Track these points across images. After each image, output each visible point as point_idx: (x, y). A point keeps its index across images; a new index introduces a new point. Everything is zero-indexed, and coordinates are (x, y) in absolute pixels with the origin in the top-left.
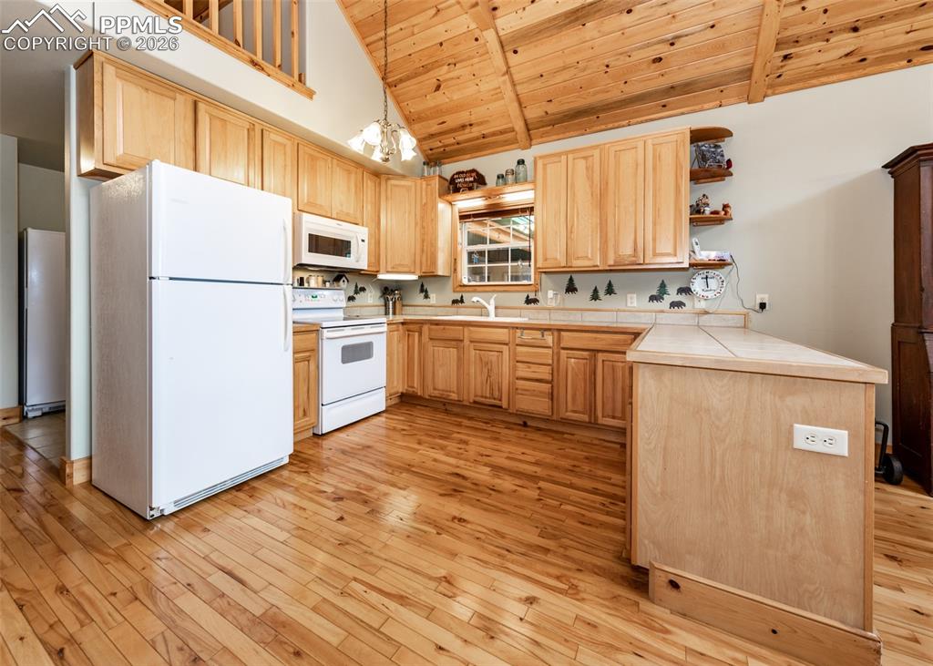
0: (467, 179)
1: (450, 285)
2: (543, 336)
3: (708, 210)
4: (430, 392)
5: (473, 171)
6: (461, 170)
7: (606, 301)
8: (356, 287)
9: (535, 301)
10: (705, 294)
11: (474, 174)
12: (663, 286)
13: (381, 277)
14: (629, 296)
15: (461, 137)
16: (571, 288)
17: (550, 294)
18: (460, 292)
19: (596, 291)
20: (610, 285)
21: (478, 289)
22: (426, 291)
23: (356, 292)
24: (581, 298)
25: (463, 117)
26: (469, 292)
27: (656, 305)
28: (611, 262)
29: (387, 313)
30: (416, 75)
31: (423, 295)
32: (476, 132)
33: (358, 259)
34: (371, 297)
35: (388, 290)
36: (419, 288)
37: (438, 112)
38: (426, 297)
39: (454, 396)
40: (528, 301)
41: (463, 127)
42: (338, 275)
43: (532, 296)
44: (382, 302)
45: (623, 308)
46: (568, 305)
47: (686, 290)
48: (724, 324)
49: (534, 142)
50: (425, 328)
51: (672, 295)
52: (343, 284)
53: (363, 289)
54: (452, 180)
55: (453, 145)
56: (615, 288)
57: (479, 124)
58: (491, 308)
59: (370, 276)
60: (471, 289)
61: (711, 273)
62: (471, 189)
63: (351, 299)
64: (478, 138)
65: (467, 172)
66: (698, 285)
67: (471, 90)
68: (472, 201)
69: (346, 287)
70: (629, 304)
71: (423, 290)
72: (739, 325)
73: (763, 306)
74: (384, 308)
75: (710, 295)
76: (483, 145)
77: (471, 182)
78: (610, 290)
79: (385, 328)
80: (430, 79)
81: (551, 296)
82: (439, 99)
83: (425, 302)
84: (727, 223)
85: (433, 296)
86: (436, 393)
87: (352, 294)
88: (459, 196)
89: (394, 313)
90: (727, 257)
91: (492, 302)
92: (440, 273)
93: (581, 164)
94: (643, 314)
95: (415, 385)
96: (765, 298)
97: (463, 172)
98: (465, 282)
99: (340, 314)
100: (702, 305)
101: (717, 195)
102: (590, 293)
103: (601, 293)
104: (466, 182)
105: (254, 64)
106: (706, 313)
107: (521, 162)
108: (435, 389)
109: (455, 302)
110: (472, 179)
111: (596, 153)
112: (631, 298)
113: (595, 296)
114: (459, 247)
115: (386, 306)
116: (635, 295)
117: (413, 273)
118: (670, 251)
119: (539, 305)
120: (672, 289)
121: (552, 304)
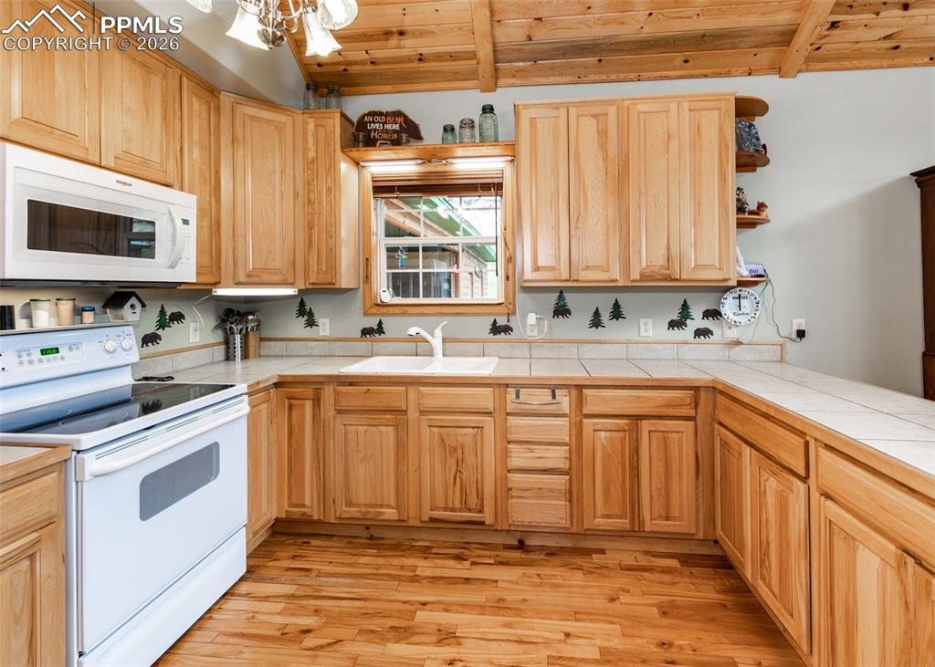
0: (388, 127)
1: (357, 304)
2: (554, 397)
3: (747, 209)
5: (398, 114)
6: (377, 109)
7: (612, 330)
8: (162, 312)
9: (507, 329)
10: (737, 319)
11: (400, 120)
12: (685, 306)
13: (220, 292)
14: (642, 321)
15: (380, 51)
16: (561, 311)
17: (532, 318)
18: (376, 315)
19: (597, 314)
20: (616, 305)
21: (411, 310)
22: (311, 314)
23: (162, 324)
24: (577, 325)
26: (393, 315)
27: (677, 334)
28: (635, 275)
29: (229, 357)
31: (303, 320)
32: (408, 46)
33: (174, 260)
34: (197, 330)
35: (233, 315)
36: (296, 307)
38: (311, 323)
39: (390, 514)
40: (496, 329)
41: (388, 34)
42: (116, 293)
43: (502, 321)
44: (219, 336)
45: (634, 337)
46: (556, 336)
47: (713, 314)
48: (757, 357)
49: (500, 82)
50: (328, 392)
51: (697, 321)
52: (130, 313)
53: (178, 317)
54: (361, 124)
55: (362, 63)
56: (624, 310)
57: (416, 35)
58: (437, 343)
59: (196, 294)
60: (397, 310)
61: (745, 292)
62: (396, 143)
63: (150, 339)
64: (409, 60)
65: (387, 114)
66: (728, 306)
68: (398, 165)
69: (138, 318)
70: (643, 333)
71: (304, 314)
72: (775, 359)
73: (801, 334)
74: (223, 347)
75: (743, 319)
76: (413, 73)
77: (395, 131)
78: (617, 313)
79: (244, 406)
81: (530, 321)
83: (309, 333)
84: (759, 227)
85: (324, 322)
86: (353, 511)
87: (151, 328)
88: (374, 154)
89: (246, 356)
90: (761, 271)
91: (438, 332)
92: (344, 286)
93: (590, 124)
94: (660, 346)
95: (307, 502)
96: (799, 323)
97: (380, 114)
98: (387, 296)
100: (733, 334)
101: (757, 187)
102: (589, 317)
103: (605, 317)
104: (387, 131)
106: (738, 343)
107: (488, 110)
108: (350, 504)
109: (366, 332)
110: (396, 127)
111: (611, 111)
112: (646, 325)
113: (596, 322)
114: (374, 239)
115: (227, 342)
116: (650, 321)
117: (292, 284)
118: (716, 263)
119: (513, 335)
120: (696, 312)
121: (533, 334)
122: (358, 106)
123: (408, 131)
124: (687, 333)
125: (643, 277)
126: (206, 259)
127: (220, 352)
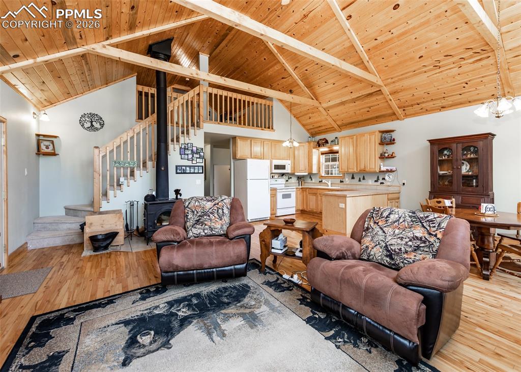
1: (318, 176)
3: (386, 155)
4: (309, 209)
5: (325, 139)
6: (321, 138)
7: (363, 182)
8: (288, 177)
9: (343, 182)
12: (378, 177)
13: (296, 174)
14: (369, 180)
15: (320, 129)
16: (353, 178)
17: (347, 179)
18: (321, 178)
19: (360, 179)
20: (364, 177)
21: (327, 177)
23: (289, 179)
24: (356, 180)
25: (319, 124)
26: (324, 178)
27: (376, 183)
29: (299, 185)
30: (303, 116)
32: (323, 128)
33: (288, 170)
34: (294, 180)
35: (299, 178)
36: (309, 177)
37: (311, 123)
38: (312, 180)
39: (315, 211)
40: (341, 182)
41: (320, 127)
42: (283, 175)
43: (342, 180)
44: (297, 181)
45: (367, 184)
46: (352, 183)
47: (384, 179)
50: (307, 190)
51: (381, 181)
52: (284, 177)
53: (291, 178)
54: (318, 142)
55: (318, 131)
56: (365, 178)
57: (324, 126)
58: (329, 184)
59: (293, 174)
61: (390, 173)
62: (324, 145)
63: (287, 181)
65: (323, 139)
66: (387, 178)
67: (319, 119)
68: (324, 149)
69: (285, 178)
70: (369, 183)
71: (310, 178)
73: (404, 184)
75: (390, 180)
76: (327, 131)
77: (324, 143)
78: (364, 179)
79: (295, 190)
80: (307, 117)
81: (347, 180)
82: (311, 120)
83: (311, 182)
85: (313, 179)
86: (310, 210)
87: (287, 179)
88: (320, 147)
89: (301, 185)
90: (394, 169)
91: (330, 182)
92: (313, 172)
93: (351, 140)
94: (373, 186)
95: (305, 208)
96: (405, 181)
98: (323, 175)
99: (284, 185)
100: (389, 184)
101: (390, 149)
102: (358, 179)
103: (361, 179)
104: (322, 143)
105: (262, 129)
107: (336, 138)
109: (320, 182)
111: (355, 137)
113: (360, 181)
114: (321, 163)
115: (299, 183)
116: (371, 180)
117: (306, 172)
118: (374, 167)
119: (344, 183)
120: (381, 178)
121: (347, 183)
122: (318, 138)
123: (327, 142)
124: (378, 183)
125: (360, 171)
126: (293, 169)
127: (298, 184)
